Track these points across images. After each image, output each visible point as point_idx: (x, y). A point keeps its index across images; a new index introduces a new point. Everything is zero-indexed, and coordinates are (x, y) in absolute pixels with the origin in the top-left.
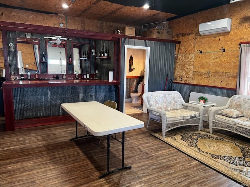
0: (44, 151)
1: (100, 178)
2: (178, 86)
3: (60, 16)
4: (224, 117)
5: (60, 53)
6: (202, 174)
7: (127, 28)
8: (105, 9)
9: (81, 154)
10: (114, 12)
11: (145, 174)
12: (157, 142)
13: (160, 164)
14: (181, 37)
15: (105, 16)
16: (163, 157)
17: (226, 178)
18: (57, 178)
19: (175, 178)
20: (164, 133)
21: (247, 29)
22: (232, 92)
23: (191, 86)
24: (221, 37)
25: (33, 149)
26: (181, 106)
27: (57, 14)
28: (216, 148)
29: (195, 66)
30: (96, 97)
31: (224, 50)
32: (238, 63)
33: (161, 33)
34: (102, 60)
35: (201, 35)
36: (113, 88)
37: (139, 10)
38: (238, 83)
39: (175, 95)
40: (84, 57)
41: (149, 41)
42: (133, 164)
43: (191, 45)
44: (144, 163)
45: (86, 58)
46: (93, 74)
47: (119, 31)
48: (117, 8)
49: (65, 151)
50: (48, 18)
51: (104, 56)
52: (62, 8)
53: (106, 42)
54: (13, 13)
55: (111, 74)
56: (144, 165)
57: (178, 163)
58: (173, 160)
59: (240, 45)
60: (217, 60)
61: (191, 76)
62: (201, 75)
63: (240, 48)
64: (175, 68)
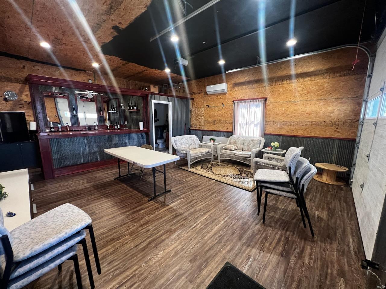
0: (93, 190)
1: (149, 201)
2: (194, 132)
3: (88, 73)
4: (227, 151)
5: (84, 107)
6: (219, 187)
7: (152, 87)
8: (132, 70)
9: (128, 188)
10: (140, 73)
11: (182, 193)
12: (185, 172)
13: (191, 186)
14: (194, 95)
15: (132, 75)
16: (192, 181)
17: (233, 187)
18: (113, 207)
19: (202, 192)
20: (189, 166)
21: (237, 91)
22: (230, 134)
23: (203, 132)
24: (221, 96)
25: (81, 190)
26: (198, 146)
27: (86, 71)
28: (224, 171)
29: (205, 116)
30: (129, 143)
31: (223, 105)
32: (233, 114)
33: (178, 91)
34: (131, 112)
35: (208, 94)
36: (143, 135)
37: (162, 72)
38: (233, 127)
39: (194, 137)
40: (112, 110)
41: (171, 98)
42: (171, 188)
43: (201, 101)
44: (180, 187)
45: (115, 111)
46: (123, 125)
47: (147, 89)
48: (144, 70)
49: (113, 188)
50: (76, 74)
51: (133, 109)
52: (91, 66)
53: (134, 97)
54: (37, 67)
55: (141, 124)
56: (180, 188)
57: (203, 183)
58: (198, 182)
59: (233, 102)
60: (220, 112)
61: (203, 124)
62: (209, 123)
63: (233, 104)
64: (191, 119)
